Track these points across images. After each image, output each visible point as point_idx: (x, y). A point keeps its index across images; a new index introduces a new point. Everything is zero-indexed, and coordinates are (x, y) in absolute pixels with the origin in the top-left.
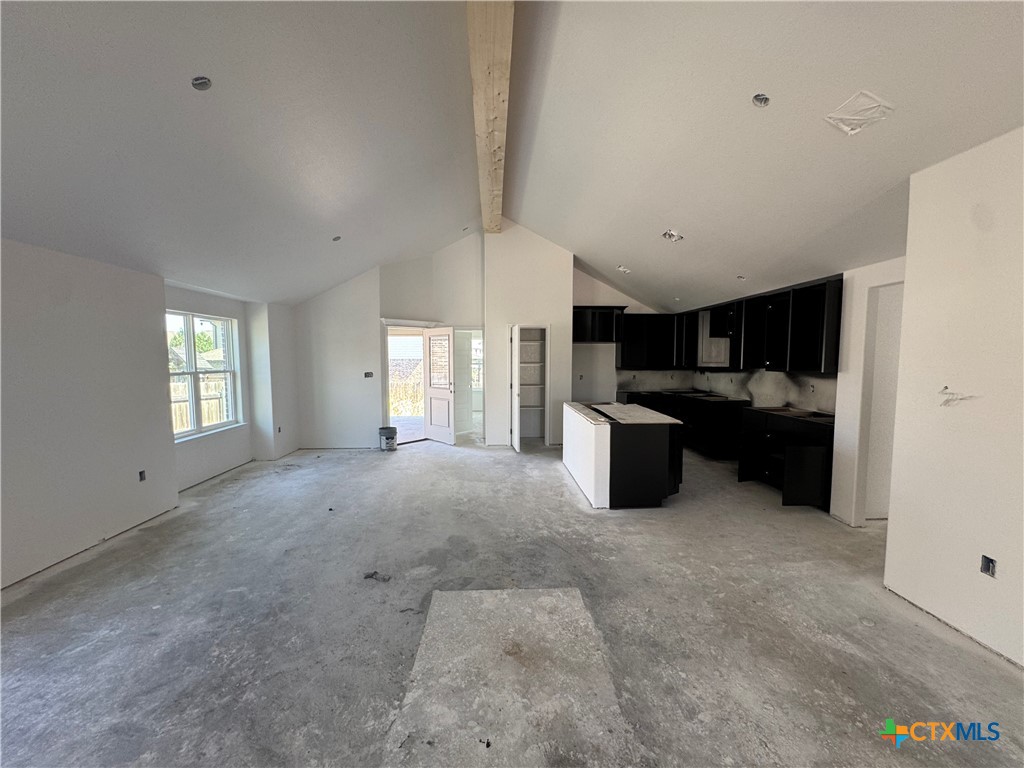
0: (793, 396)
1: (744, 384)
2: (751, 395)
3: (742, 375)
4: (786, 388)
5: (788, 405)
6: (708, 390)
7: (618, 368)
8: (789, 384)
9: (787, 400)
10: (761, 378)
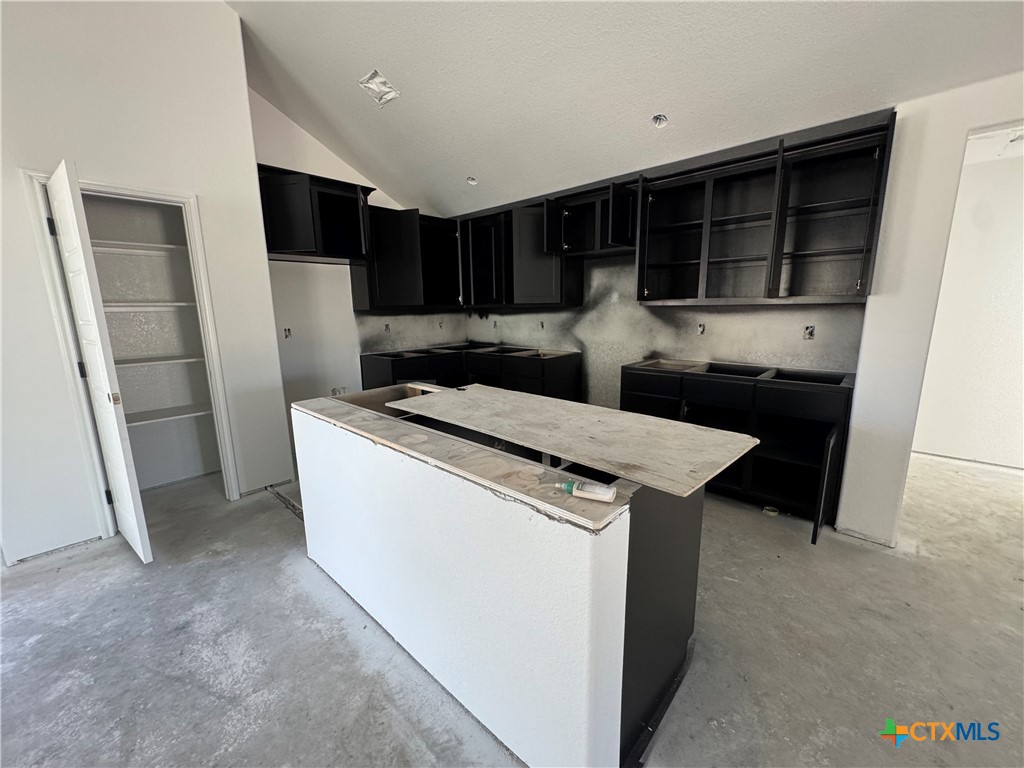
0: (664, 340)
1: (566, 329)
2: (581, 344)
3: (563, 316)
4: (651, 330)
5: (654, 355)
6: (496, 341)
7: (359, 312)
8: (656, 324)
9: (652, 348)
10: (600, 319)
